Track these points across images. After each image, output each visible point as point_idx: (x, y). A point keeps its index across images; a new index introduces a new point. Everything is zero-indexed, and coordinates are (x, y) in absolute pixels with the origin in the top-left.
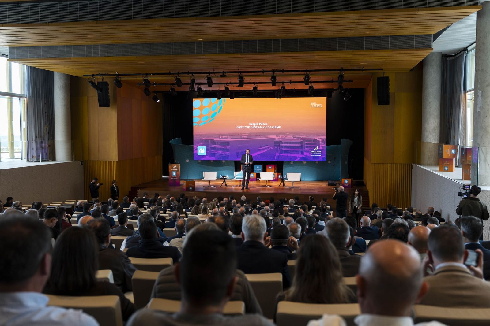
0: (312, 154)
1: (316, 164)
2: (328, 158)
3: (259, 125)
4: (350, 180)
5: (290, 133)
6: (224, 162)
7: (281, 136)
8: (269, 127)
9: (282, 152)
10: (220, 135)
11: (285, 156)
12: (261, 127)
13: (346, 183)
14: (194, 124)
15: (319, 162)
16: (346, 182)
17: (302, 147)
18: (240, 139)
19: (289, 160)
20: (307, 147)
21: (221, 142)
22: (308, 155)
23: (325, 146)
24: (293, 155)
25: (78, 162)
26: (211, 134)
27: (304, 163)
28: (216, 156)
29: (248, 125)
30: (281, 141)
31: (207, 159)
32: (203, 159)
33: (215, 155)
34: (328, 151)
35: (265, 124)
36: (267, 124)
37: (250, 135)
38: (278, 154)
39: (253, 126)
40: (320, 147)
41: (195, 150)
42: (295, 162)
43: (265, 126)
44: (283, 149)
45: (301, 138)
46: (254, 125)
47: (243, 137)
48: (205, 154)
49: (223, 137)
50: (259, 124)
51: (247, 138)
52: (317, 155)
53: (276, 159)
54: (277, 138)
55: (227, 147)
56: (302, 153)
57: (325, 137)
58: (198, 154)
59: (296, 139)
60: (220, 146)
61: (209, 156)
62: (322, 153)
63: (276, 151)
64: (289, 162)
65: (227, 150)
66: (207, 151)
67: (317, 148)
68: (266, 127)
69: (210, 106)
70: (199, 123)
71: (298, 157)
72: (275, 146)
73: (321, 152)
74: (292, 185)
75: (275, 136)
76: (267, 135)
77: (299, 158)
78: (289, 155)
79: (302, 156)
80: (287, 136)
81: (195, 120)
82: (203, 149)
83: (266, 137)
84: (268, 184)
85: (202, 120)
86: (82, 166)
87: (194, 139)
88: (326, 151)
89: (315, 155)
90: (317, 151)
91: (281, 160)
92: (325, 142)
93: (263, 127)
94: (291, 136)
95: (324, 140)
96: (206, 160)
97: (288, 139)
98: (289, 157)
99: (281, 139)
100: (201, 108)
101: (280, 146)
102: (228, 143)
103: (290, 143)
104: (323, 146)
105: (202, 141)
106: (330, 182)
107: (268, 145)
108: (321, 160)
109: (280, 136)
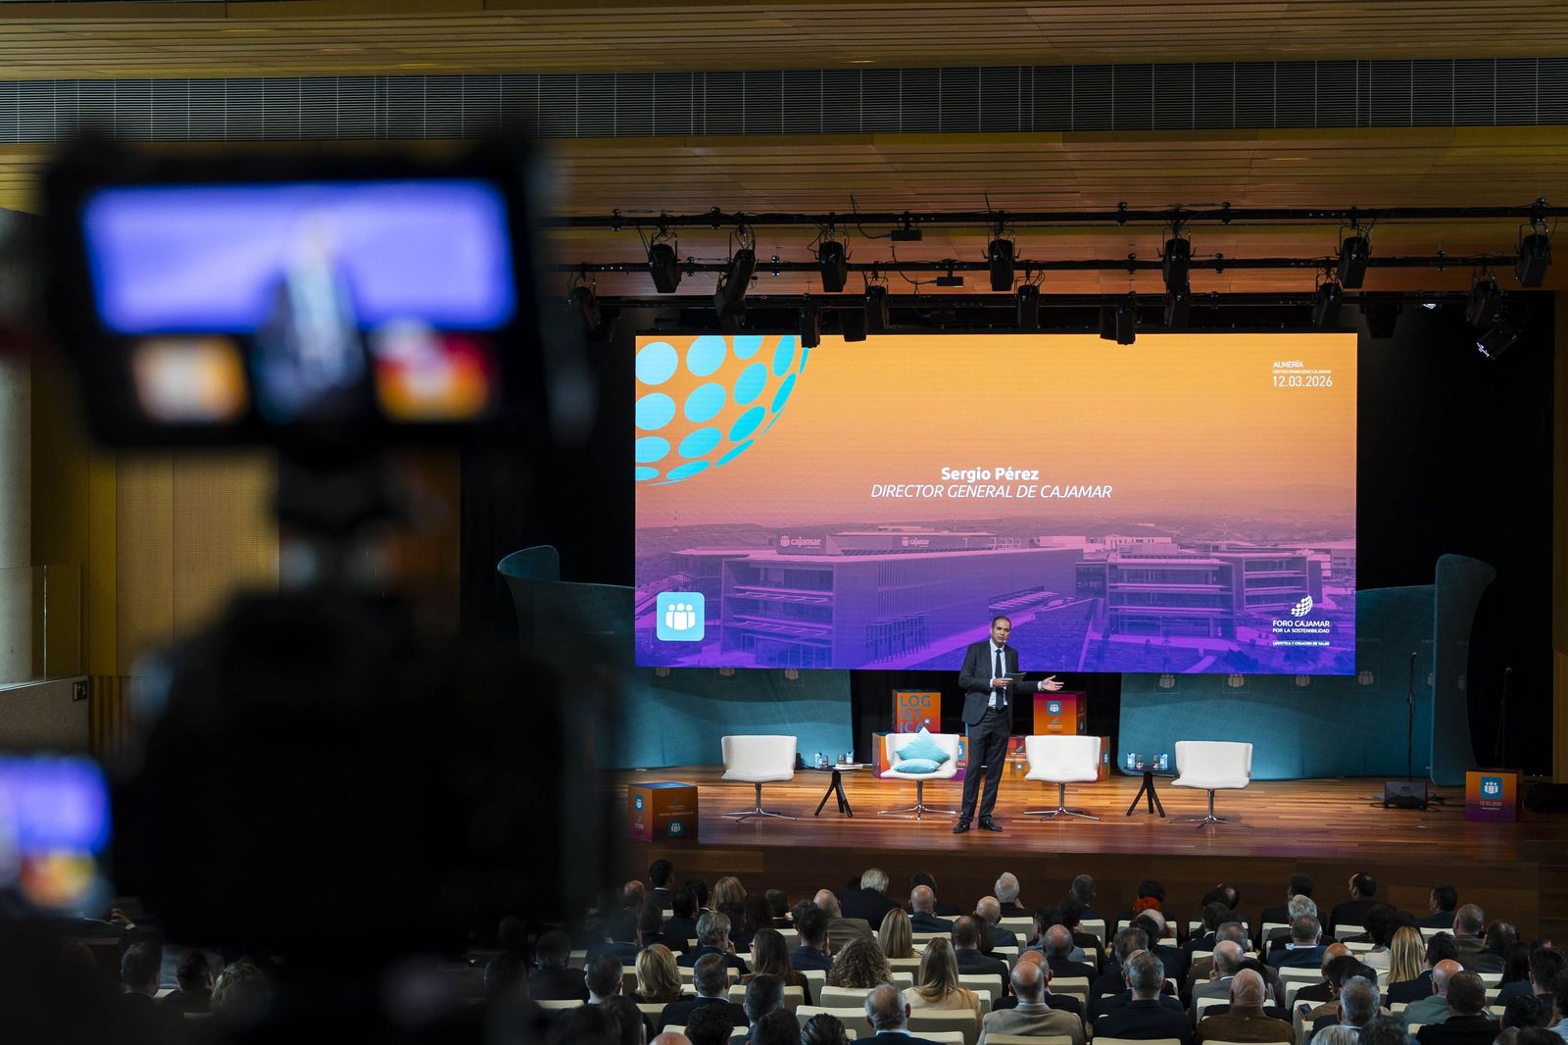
0: (1282, 637)
1: (1299, 687)
2: (1365, 654)
3: (992, 481)
4: (1511, 779)
5: (1162, 524)
6: (792, 675)
7: (1111, 541)
8: (1048, 492)
9: (1118, 624)
10: (779, 533)
11: (1136, 646)
12: (1003, 492)
13: (1492, 798)
14: (642, 474)
15: (1315, 679)
16: (1491, 789)
17: (1225, 600)
18: (891, 552)
19: (1156, 669)
20: (1252, 599)
21: (786, 571)
22: (1259, 642)
23: (1349, 592)
24: (1176, 642)
25: (66, 687)
26: (730, 526)
27: (1236, 682)
28: (760, 644)
29: (936, 479)
30: (1113, 566)
31: (710, 664)
32: (687, 661)
33: (751, 639)
34: (1366, 620)
35: (1025, 475)
36: (1036, 472)
37: (946, 533)
38: (1098, 637)
39: (959, 482)
40: (1326, 599)
41: (642, 613)
42: (1185, 681)
43: (1029, 483)
44: (1127, 609)
45: (1223, 547)
46: (965, 482)
47: (905, 543)
48: (698, 635)
49: (799, 542)
50: (993, 476)
51: (927, 551)
52: (1309, 643)
53: (1086, 664)
54: (1089, 548)
55: (821, 597)
56: (1228, 633)
57: (1351, 545)
58: (663, 635)
59: (1195, 557)
60: (783, 594)
61: (718, 645)
62: (1333, 628)
63: (1088, 618)
64: (1149, 680)
65: (821, 613)
66: (707, 617)
67: (1306, 605)
68: (1029, 492)
69: (724, 375)
70: (663, 465)
71: (1207, 652)
72: (1081, 592)
73: (1327, 623)
74: (1206, 807)
75: (1084, 538)
76: (1038, 535)
77: (1209, 660)
78: (1157, 641)
79: (1223, 645)
80: (1145, 539)
81: (647, 451)
82: (689, 607)
83: (1032, 544)
84: (1073, 801)
85: (685, 449)
86: (85, 703)
87: (637, 554)
88: (1358, 621)
89: (1299, 643)
90: (1306, 618)
91: (1112, 669)
92: (1348, 572)
93: (1013, 491)
94: (1169, 540)
95: (1348, 561)
96: (702, 665)
97: (1151, 553)
98: (1159, 650)
99: (1112, 555)
100: (679, 385)
101: (1108, 590)
102: (822, 577)
103: (1163, 575)
104: (1341, 591)
105: (684, 563)
106: (1396, 787)
107: (1041, 589)
108: (1326, 665)
109: (1108, 539)
